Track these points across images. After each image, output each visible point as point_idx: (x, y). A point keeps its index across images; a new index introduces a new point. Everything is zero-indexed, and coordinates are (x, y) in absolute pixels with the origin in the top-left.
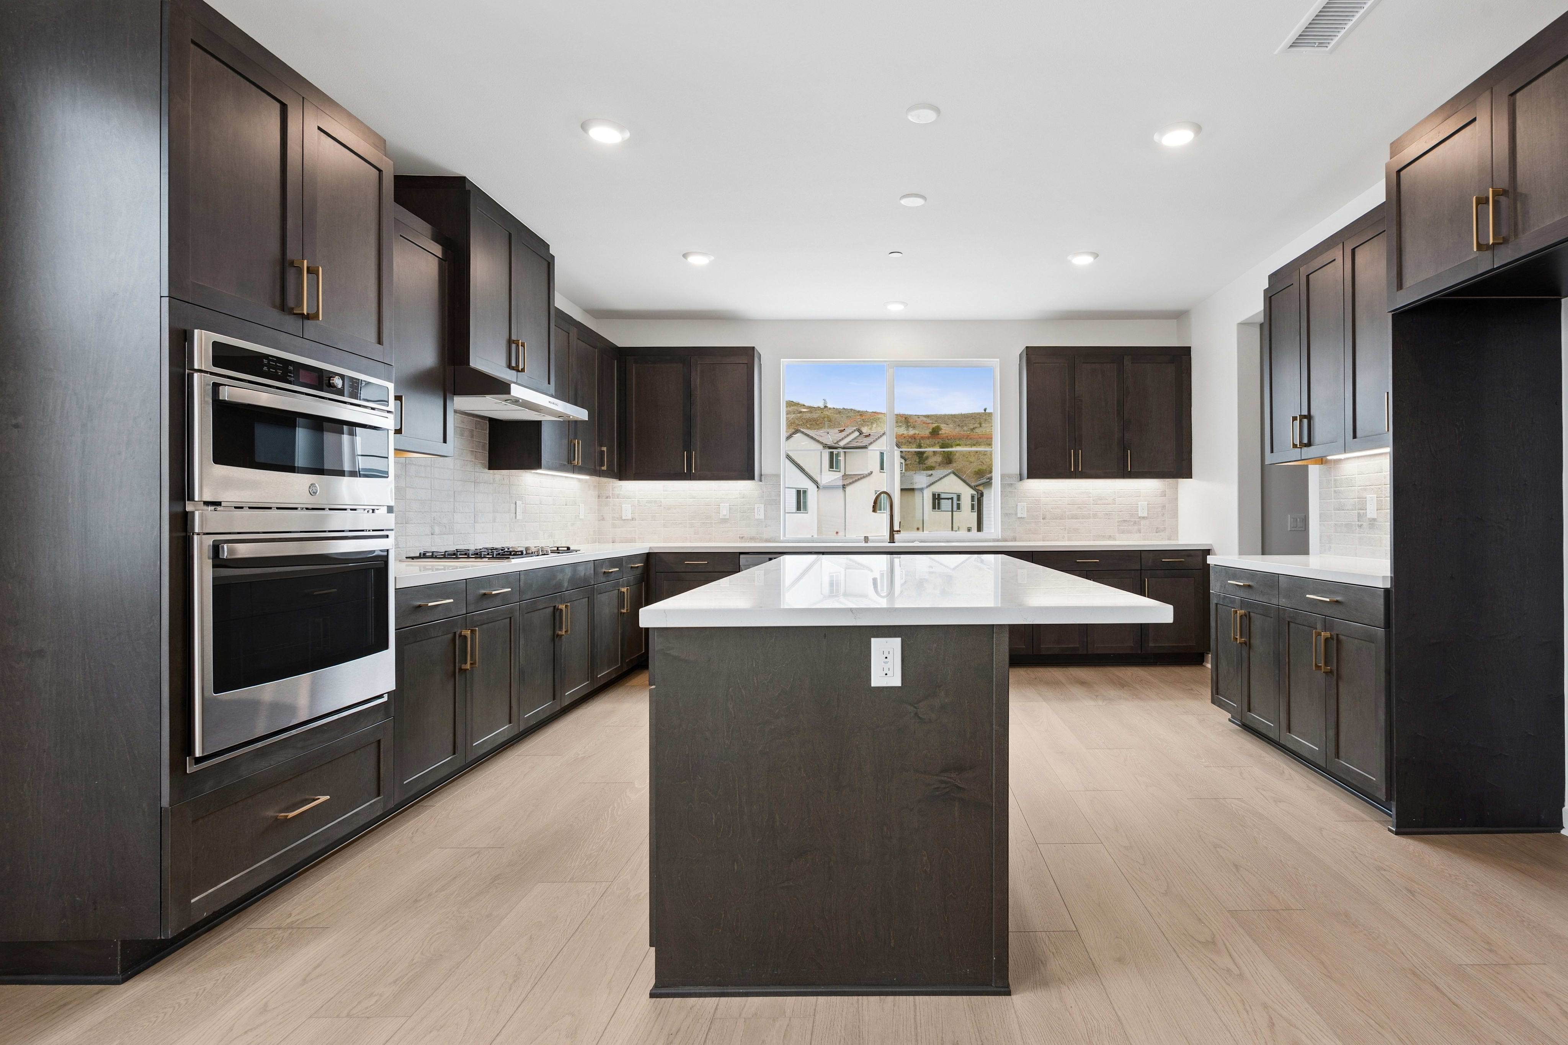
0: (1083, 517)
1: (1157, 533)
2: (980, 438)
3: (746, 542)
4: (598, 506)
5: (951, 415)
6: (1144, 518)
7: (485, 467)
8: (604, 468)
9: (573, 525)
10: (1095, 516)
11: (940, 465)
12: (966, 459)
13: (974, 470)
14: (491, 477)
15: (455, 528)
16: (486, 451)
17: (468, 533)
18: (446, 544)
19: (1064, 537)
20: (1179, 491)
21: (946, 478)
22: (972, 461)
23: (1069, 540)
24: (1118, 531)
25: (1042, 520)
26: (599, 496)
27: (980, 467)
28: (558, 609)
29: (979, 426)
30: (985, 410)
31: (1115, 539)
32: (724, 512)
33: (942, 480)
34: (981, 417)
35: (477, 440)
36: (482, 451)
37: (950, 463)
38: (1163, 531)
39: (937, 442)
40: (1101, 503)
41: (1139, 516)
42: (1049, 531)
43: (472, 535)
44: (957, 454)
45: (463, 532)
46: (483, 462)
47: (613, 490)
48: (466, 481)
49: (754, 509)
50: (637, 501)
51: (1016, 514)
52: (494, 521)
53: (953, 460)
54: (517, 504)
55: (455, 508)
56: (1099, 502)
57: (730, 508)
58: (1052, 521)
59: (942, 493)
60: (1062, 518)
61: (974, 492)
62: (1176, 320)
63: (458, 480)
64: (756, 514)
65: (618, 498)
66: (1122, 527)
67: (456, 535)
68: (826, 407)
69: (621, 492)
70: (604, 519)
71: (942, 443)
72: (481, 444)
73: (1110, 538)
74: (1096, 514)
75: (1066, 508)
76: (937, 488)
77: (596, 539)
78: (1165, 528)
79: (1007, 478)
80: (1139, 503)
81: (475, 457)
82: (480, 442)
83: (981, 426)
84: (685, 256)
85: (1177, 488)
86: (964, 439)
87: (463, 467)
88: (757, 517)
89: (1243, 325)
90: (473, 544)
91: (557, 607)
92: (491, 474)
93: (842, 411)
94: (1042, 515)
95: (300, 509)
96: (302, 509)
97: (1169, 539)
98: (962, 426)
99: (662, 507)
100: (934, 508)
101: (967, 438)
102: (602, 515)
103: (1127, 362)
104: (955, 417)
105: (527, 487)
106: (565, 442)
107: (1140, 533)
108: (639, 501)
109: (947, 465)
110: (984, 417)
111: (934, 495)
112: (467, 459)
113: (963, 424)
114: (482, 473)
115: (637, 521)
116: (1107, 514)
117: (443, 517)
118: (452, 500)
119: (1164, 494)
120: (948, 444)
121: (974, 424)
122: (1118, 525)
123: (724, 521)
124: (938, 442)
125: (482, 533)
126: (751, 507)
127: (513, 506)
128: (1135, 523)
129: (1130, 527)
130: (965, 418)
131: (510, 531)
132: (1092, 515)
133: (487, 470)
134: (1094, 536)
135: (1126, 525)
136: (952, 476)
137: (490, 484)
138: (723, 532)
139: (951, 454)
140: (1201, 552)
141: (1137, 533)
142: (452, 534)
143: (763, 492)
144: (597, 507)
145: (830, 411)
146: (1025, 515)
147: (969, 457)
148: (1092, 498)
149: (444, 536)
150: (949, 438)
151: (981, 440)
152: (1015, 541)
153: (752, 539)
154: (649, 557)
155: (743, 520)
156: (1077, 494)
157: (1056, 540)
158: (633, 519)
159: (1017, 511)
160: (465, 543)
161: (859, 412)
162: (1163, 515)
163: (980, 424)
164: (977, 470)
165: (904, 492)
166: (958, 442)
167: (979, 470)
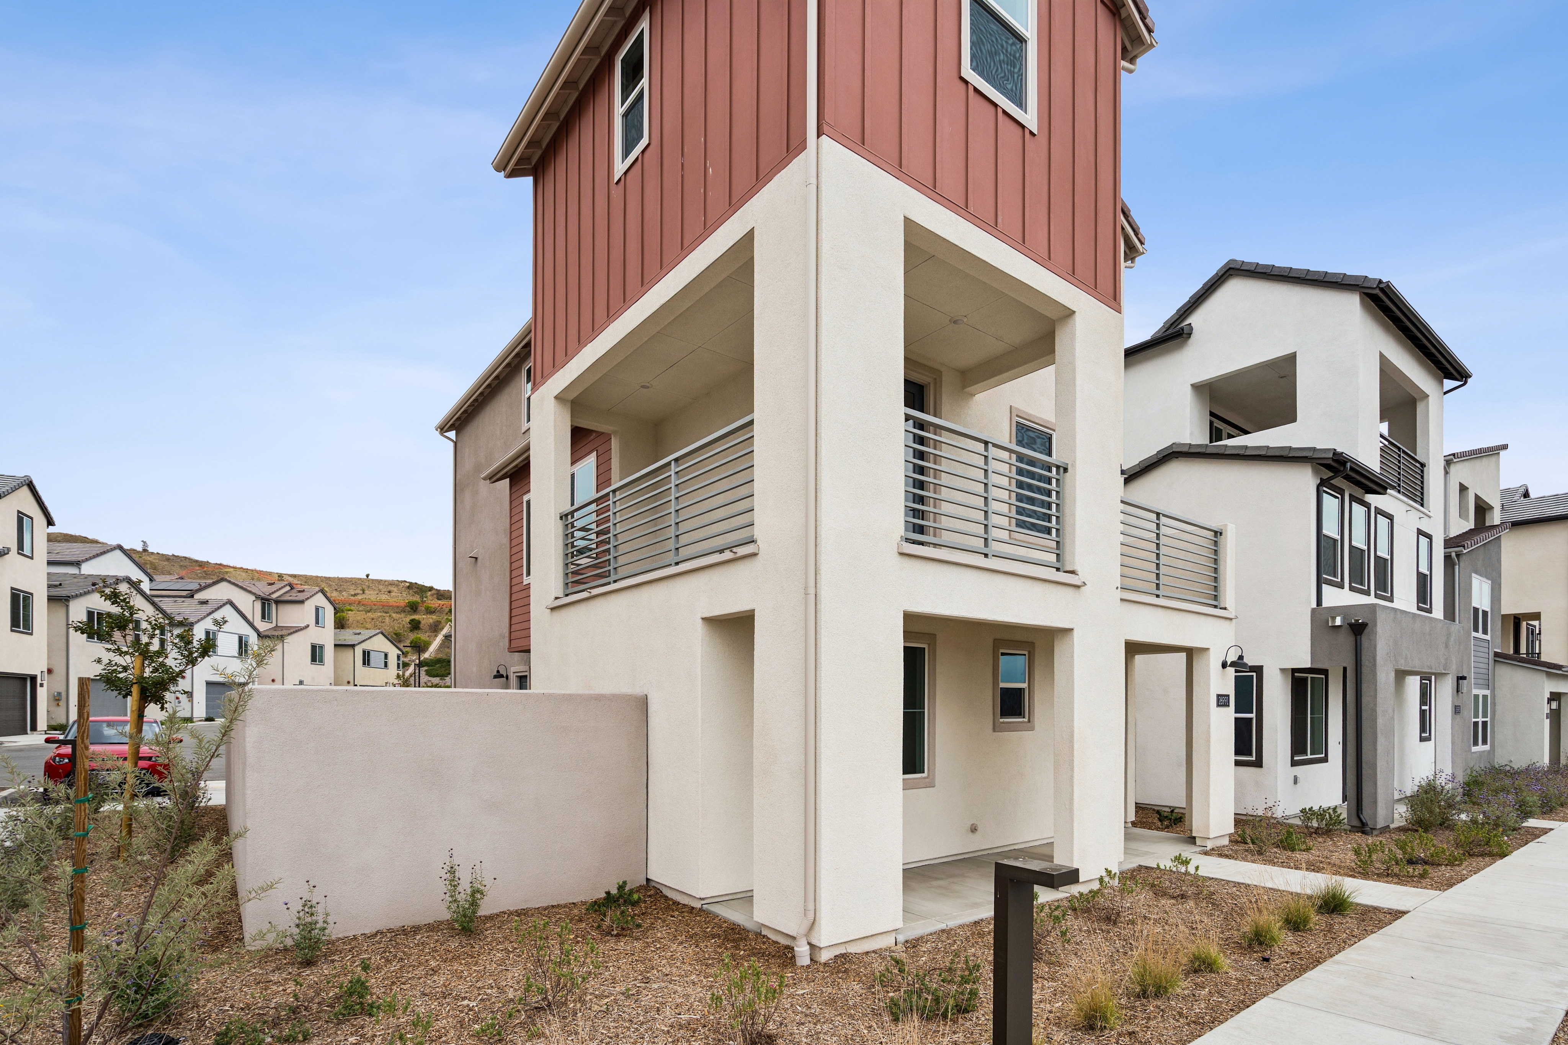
29: (361, 592)
33: (372, 639)
68: (145, 550)
76: (367, 646)
83: (363, 593)
93: (172, 558)
98: (340, 591)
136: (380, 635)
145: (153, 557)
161: (197, 561)
163: (363, 591)
165: (338, 649)
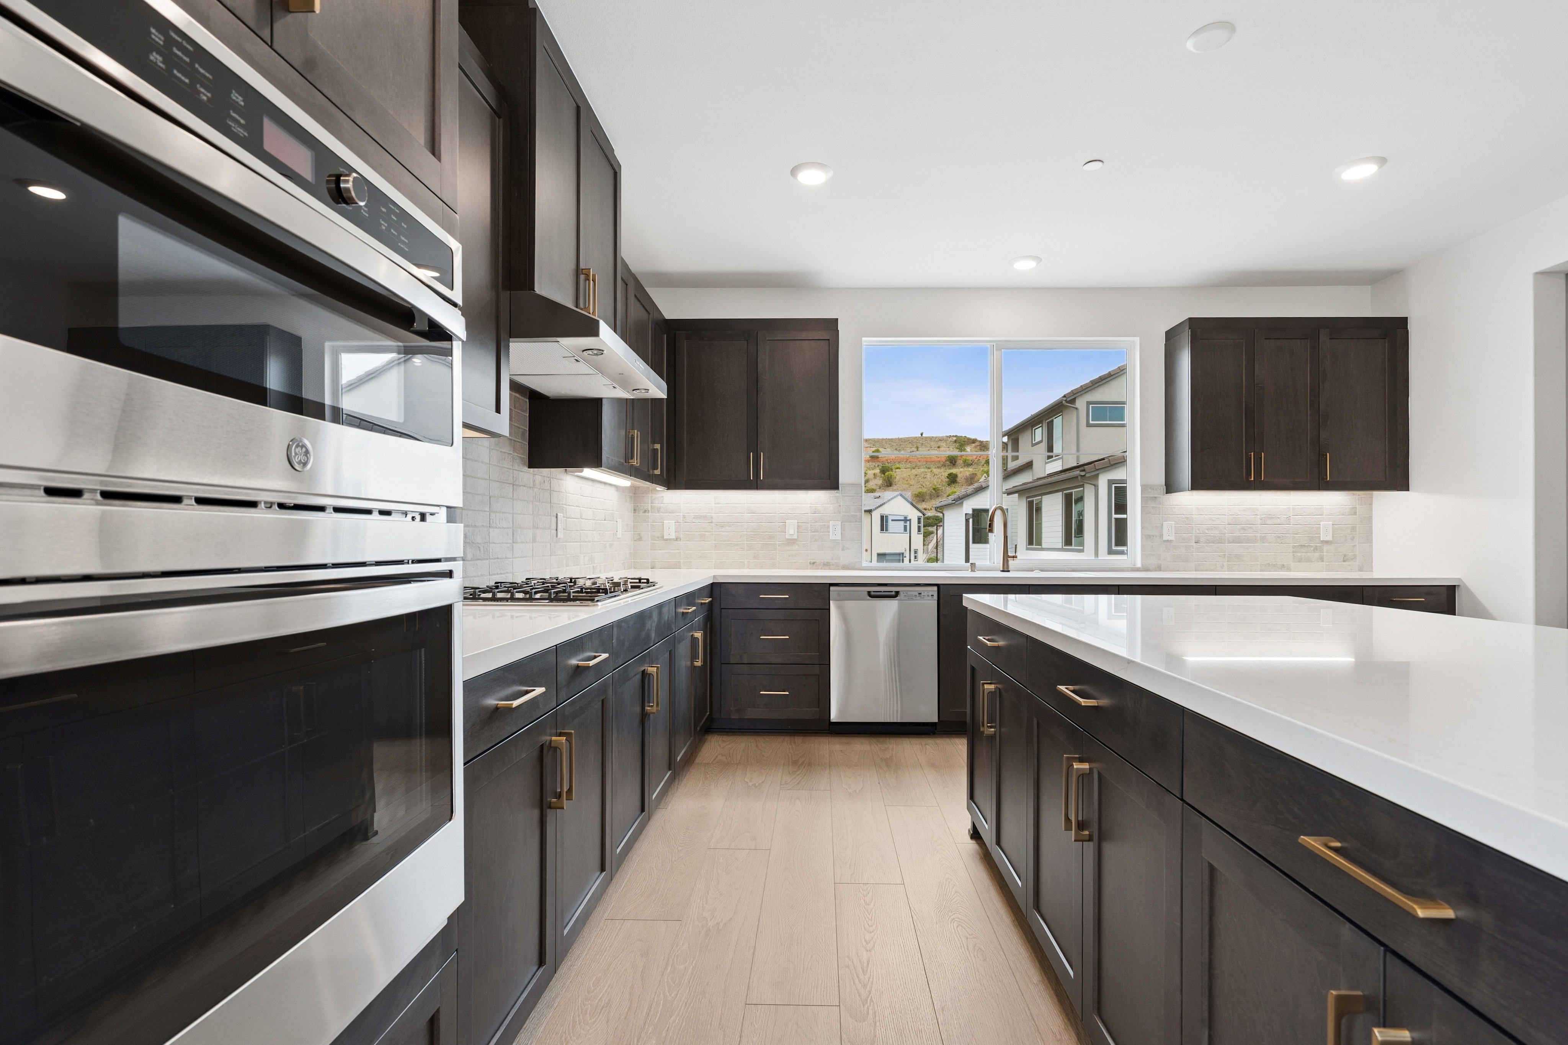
0: (1248, 540)
1: (1344, 561)
2: (919, 461)
3: (818, 569)
4: (634, 522)
5: (889, 439)
6: (1327, 542)
7: (524, 464)
8: (657, 472)
9: (611, 545)
10: (1263, 539)
11: (880, 488)
12: (906, 482)
13: (914, 493)
14: (532, 477)
15: (491, 550)
16: (526, 442)
17: (506, 558)
18: (479, 574)
19: (1222, 566)
20: (1373, 508)
21: (893, 500)
22: (912, 484)
23: (1230, 569)
24: (1294, 559)
25: (1194, 544)
26: (635, 510)
27: (920, 490)
28: (647, 673)
30: (922, 434)
31: (1289, 570)
32: (791, 530)
34: (918, 441)
35: (516, 425)
36: (521, 441)
37: (891, 486)
38: (1352, 559)
39: (876, 465)
40: (1271, 523)
41: (1321, 540)
42: (1204, 558)
43: (509, 560)
44: (897, 478)
45: (500, 557)
46: (523, 456)
47: (652, 503)
48: (504, 483)
49: (828, 527)
50: (682, 516)
51: (1161, 536)
52: (534, 541)
53: (893, 483)
54: (559, 517)
55: (491, 521)
56: (1269, 522)
57: (798, 526)
58: (1207, 546)
59: (890, 515)
60: (1220, 541)
61: (920, 514)
62: (1370, 286)
63: (495, 481)
64: (831, 534)
65: (658, 512)
66: (1299, 554)
67: (493, 561)
69: (662, 505)
70: (641, 538)
71: (883, 467)
72: (520, 430)
73: (1283, 567)
74: (1265, 536)
75: (1225, 529)
77: (632, 564)
78: (1355, 556)
79: (1150, 490)
80: (1321, 523)
81: (514, 448)
82: (519, 428)
84: (794, 172)
85: (1371, 504)
86: (903, 463)
87: (501, 461)
88: (832, 537)
89: (1542, 275)
90: (511, 573)
91: (646, 670)
92: (531, 473)
94: (1194, 538)
95: (263, 505)
96: (269, 505)
97: (1361, 569)
99: (713, 524)
100: (882, 529)
101: (906, 462)
102: (640, 534)
103: (1324, 338)
104: (892, 441)
105: (568, 495)
106: (623, 433)
107: (1323, 561)
108: (684, 517)
109: (887, 488)
110: (921, 442)
111: (882, 517)
112: (504, 451)
113: (900, 448)
114: (522, 472)
115: (682, 542)
116: (1279, 537)
117: (477, 534)
118: (487, 509)
119: (1354, 512)
120: (889, 467)
121: (911, 448)
122: (1293, 552)
123: (792, 542)
124: (878, 466)
125: (521, 557)
126: (824, 525)
127: (554, 519)
128: (1316, 548)
129: (1308, 554)
130: (902, 442)
131: (551, 554)
132: (1259, 538)
133: (526, 468)
134: (1263, 565)
135: (1304, 551)
137: (530, 487)
138: (789, 556)
139: (891, 477)
140: (1445, 587)
141: (1318, 562)
142: (487, 559)
143: (840, 506)
144: (632, 524)
146: (1172, 538)
147: (909, 480)
148: (1259, 516)
149: (478, 562)
150: (889, 461)
151: (920, 463)
152: (1160, 570)
153: (826, 565)
154: (714, 589)
155: (814, 541)
156: (1239, 511)
157: (1212, 570)
158: (677, 539)
159: (1162, 531)
160: (502, 572)
162: (1353, 539)
164: (917, 493)
166: (898, 465)
167: (919, 493)
